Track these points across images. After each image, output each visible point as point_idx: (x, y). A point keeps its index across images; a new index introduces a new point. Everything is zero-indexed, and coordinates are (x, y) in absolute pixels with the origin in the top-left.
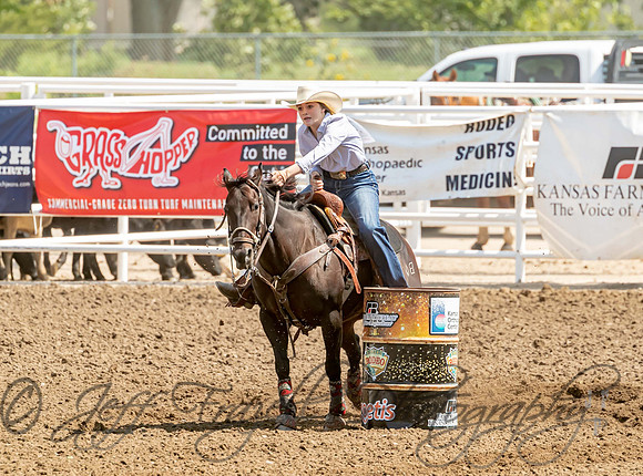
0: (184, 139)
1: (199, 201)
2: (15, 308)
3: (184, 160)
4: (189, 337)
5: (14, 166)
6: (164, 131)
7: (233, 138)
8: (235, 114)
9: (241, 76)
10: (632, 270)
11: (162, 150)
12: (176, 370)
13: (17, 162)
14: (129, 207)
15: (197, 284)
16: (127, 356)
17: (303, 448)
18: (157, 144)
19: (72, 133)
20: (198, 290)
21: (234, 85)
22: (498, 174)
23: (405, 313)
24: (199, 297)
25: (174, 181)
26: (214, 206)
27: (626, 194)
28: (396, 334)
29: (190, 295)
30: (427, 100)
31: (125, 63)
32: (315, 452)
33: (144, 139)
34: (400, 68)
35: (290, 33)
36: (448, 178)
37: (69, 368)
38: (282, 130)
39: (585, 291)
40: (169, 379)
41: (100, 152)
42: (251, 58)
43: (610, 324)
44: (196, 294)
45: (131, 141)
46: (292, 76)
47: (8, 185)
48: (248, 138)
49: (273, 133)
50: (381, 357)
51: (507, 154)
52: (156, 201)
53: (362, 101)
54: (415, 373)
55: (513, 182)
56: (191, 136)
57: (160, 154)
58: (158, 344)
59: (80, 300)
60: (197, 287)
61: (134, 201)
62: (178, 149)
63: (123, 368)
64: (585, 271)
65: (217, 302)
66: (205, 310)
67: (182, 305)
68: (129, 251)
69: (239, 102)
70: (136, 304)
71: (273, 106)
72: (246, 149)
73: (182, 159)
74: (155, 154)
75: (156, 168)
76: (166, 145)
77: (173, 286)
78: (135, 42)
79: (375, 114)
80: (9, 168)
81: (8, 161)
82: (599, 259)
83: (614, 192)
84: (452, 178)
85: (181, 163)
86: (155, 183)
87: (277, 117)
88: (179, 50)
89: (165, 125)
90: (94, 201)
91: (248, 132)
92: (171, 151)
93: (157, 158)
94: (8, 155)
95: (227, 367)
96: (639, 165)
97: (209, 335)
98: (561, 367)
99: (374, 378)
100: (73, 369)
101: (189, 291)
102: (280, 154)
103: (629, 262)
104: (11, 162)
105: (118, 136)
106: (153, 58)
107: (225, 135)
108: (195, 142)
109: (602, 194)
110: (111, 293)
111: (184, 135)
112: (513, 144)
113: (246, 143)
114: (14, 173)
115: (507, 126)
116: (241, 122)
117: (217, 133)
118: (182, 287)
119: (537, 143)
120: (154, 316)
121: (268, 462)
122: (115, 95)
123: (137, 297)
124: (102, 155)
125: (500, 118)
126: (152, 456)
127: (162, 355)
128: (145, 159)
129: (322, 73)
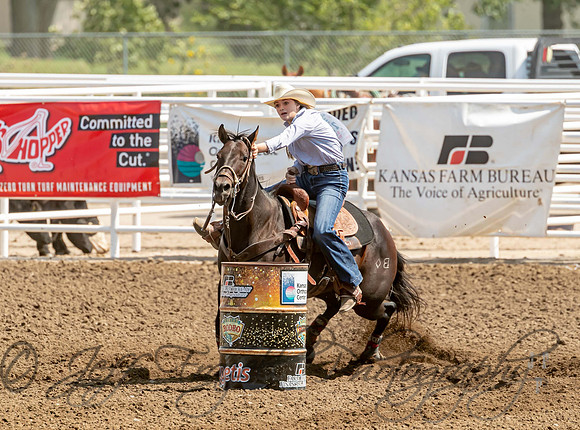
0: (58, 128)
1: (72, 185)
3: (58, 147)
4: (64, 307)
6: (41, 121)
7: (103, 127)
8: (105, 106)
9: (111, 72)
10: (464, 247)
11: (38, 138)
12: (52, 337)
14: (10, 190)
15: (71, 259)
16: (7, 325)
17: (167, 407)
18: (33, 132)
20: (72, 264)
21: (105, 79)
23: (258, 286)
24: (73, 271)
25: (49, 166)
26: (86, 189)
27: (458, 178)
28: (251, 304)
29: (65, 269)
31: (5, 59)
32: (177, 411)
33: (22, 128)
34: (252, 65)
35: (154, 32)
38: (147, 120)
39: (421, 265)
40: (46, 345)
42: (120, 54)
43: (443, 295)
44: (70, 268)
45: (11, 130)
46: (156, 72)
48: (117, 127)
49: (140, 123)
50: (237, 325)
52: (33, 185)
53: (220, 94)
54: (268, 339)
55: (355, 166)
56: (65, 125)
57: (36, 142)
58: (36, 314)
60: (71, 261)
61: (14, 184)
62: (52, 137)
63: (4, 335)
64: (421, 247)
65: (89, 275)
66: (78, 283)
67: (58, 278)
68: (9, 229)
69: (109, 95)
70: (16, 277)
71: (139, 98)
72: (115, 137)
73: (57, 146)
74: (32, 142)
75: (33, 153)
76: (42, 133)
77: (49, 261)
78: (15, 40)
79: (231, 106)
82: (433, 236)
83: (447, 177)
85: (56, 149)
86: (33, 168)
87: (143, 108)
88: (54, 47)
89: (42, 115)
91: (116, 121)
92: (46, 139)
93: (34, 145)
95: (98, 334)
96: (470, 152)
97: (82, 305)
99: (231, 344)
101: (64, 265)
102: (145, 141)
103: (460, 239)
106: (31, 55)
107: (95, 124)
108: (68, 131)
109: (437, 178)
111: (59, 124)
112: (357, 133)
113: (114, 132)
115: (351, 117)
116: (111, 112)
117: (89, 123)
118: (57, 262)
119: (378, 132)
120: (32, 288)
121: (135, 419)
123: (17, 271)
125: (344, 109)
126: (30, 414)
127: (39, 323)
128: (23, 146)
129: (183, 68)
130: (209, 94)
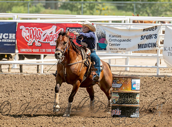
2: (10, 81)
5: (10, 39)
6: (54, 29)
8: (75, 25)
13: (11, 38)
14: (43, 51)
16: (43, 95)
17: (94, 123)
19: (26, 29)
21: (75, 16)
22: (152, 43)
23: (124, 83)
28: (121, 90)
30: (131, 22)
31: (43, 9)
32: (97, 124)
33: (48, 32)
34: (124, 12)
35: (92, 2)
36: (139, 45)
37: (26, 99)
41: (34, 35)
42: (81, 9)
45: (44, 32)
46: (92, 14)
47: (9, 45)
50: (117, 96)
51: (155, 38)
52: (51, 50)
53: (113, 22)
54: (127, 101)
55: (156, 46)
57: (52, 36)
58: (52, 92)
59: (29, 79)
61: (45, 49)
62: (57, 34)
63: (42, 99)
68: (44, 64)
70: (46, 80)
76: (54, 33)
78: (46, 3)
79: (116, 25)
80: (9, 40)
81: (8, 38)
84: (140, 45)
88: (59, 6)
90: (33, 49)
91: (78, 30)
92: (55, 35)
93: (51, 37)
94: (9, 36)
97: (67, 89)
98: (170, 100)
99: (115, 103)
100: (27, 99)
104: (9, 38)
105: (40, 30)
106: (52, 8)
107: (71, 30)
110: (38, 77)
111: (59, 30)
112: (157, 35)
114: (10, 41)
115: (155, 29)
116: (77, 27)
117: (69, 30)
119: (164, 34)
120: (51, 84)
122: (40, 19)
123: (46, 78)
124: (35, 36)
125: (153, 27)
126: (50, 124)
127: (53, 95)
128: (48, 37)
129: (101, 13)
130: (109, 22)
